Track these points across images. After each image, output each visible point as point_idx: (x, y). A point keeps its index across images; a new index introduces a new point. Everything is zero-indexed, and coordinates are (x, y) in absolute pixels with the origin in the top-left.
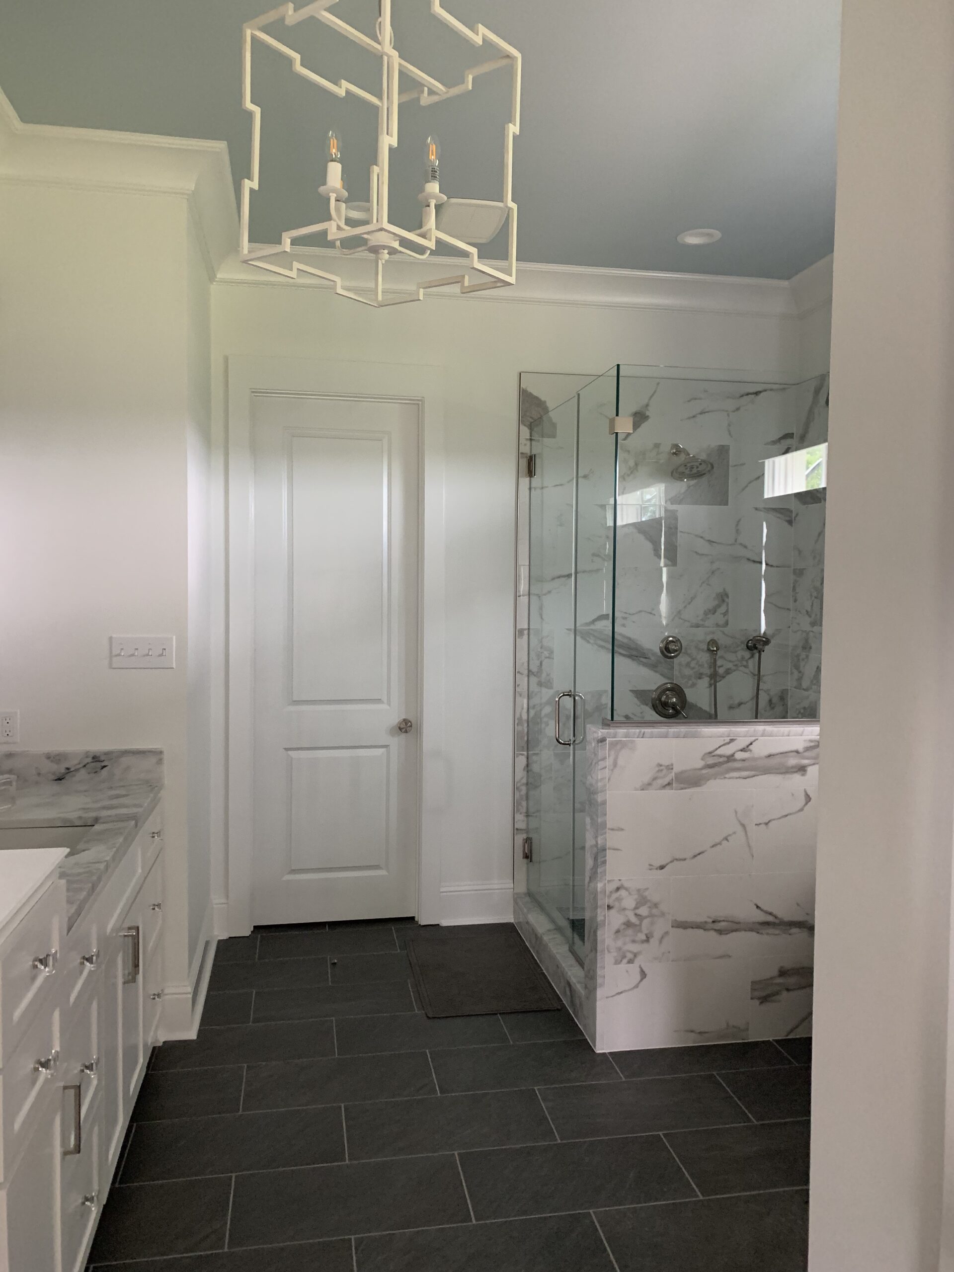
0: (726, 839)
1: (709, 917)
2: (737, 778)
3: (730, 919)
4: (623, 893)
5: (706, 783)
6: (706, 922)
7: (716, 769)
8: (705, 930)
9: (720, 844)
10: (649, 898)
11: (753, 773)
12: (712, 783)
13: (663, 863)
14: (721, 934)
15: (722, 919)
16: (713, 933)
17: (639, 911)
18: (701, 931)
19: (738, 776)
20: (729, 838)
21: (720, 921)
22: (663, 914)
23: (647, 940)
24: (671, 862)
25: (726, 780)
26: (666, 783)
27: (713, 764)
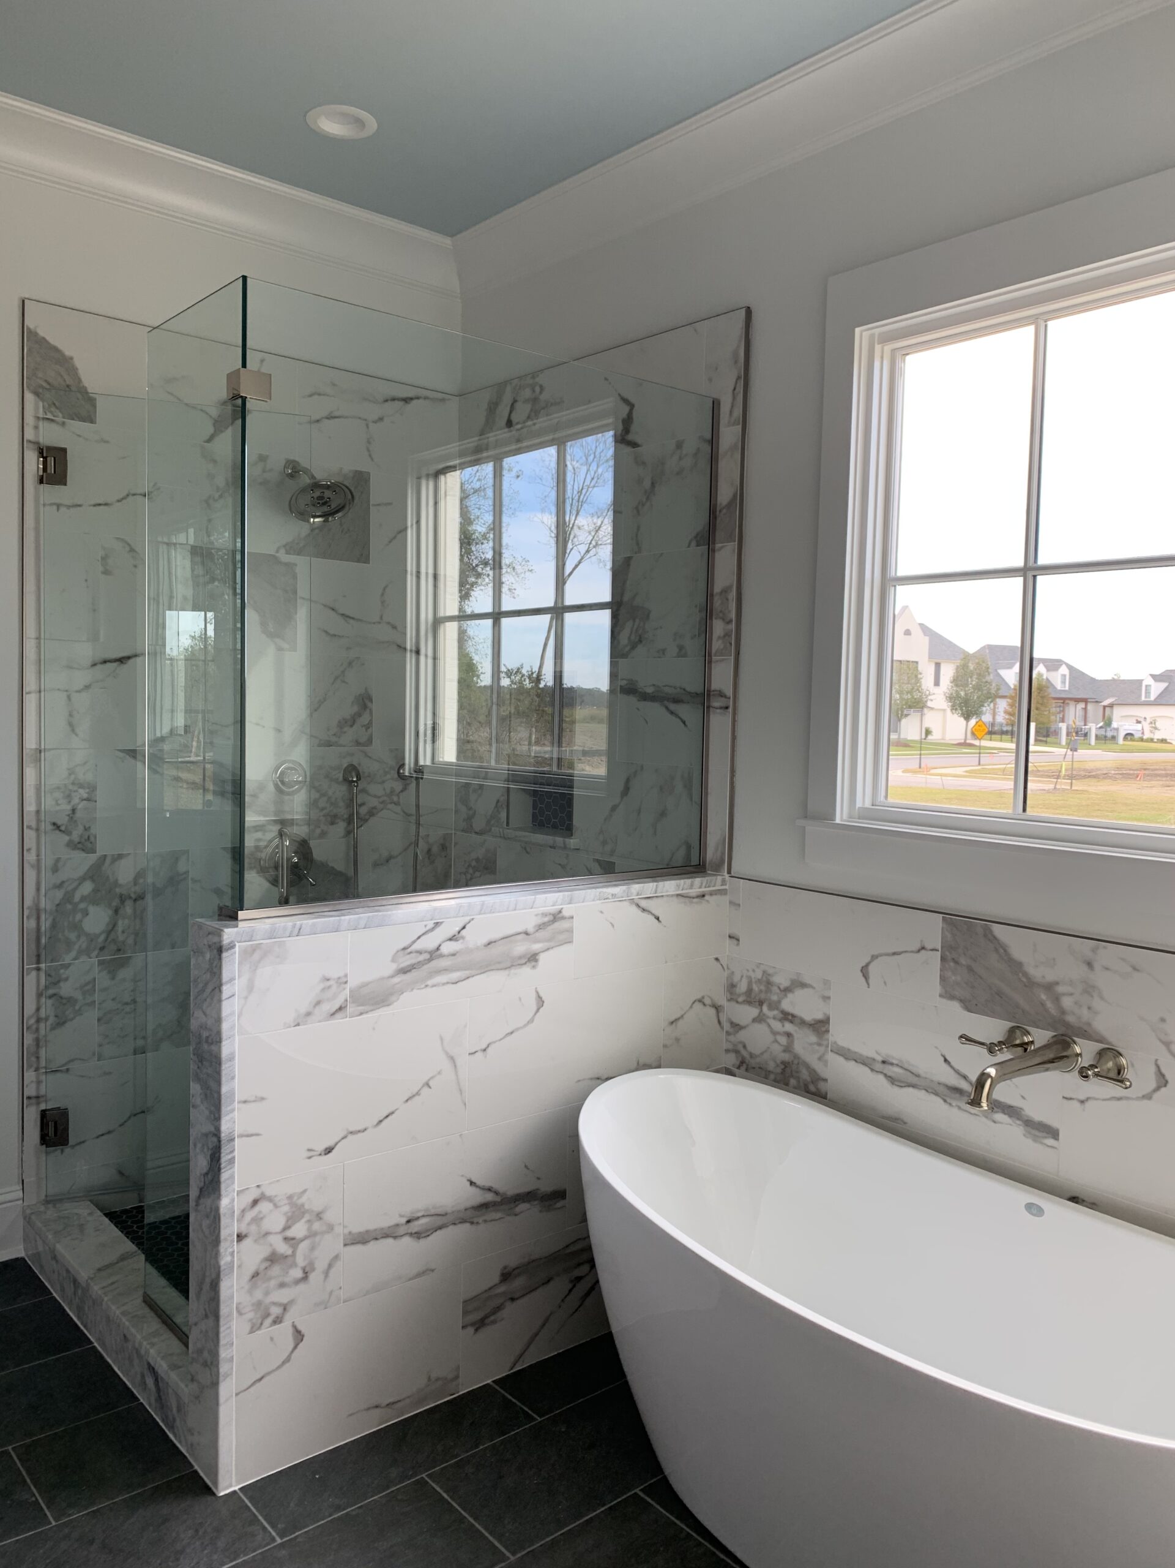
0: (427, 1084)
1: (401, 1216)
2: (444, 984)
3: (433, 1212)
4: (264, 1207)
5: (398, 999)
6: (397, 1225)
7: (414, 974)
8: (395, 1237)
9: (418, 1094)
10: (307, 1207)
11: (467, 973)
12: (406, 996)
13: (329, 1143)
14: (419, 1238)
15: (420, 1214)
16: (407, 1240)
17: (290, 1233)
18: (390, 1241)
19: (445, 981)
20: (431, 1083)
21: (418, 1218)
22: (331, 1228)
23: (305, 1277)
24: (344, 1138)
25: (429, 990)
26: (337, 1006)
27: (408, 966)
